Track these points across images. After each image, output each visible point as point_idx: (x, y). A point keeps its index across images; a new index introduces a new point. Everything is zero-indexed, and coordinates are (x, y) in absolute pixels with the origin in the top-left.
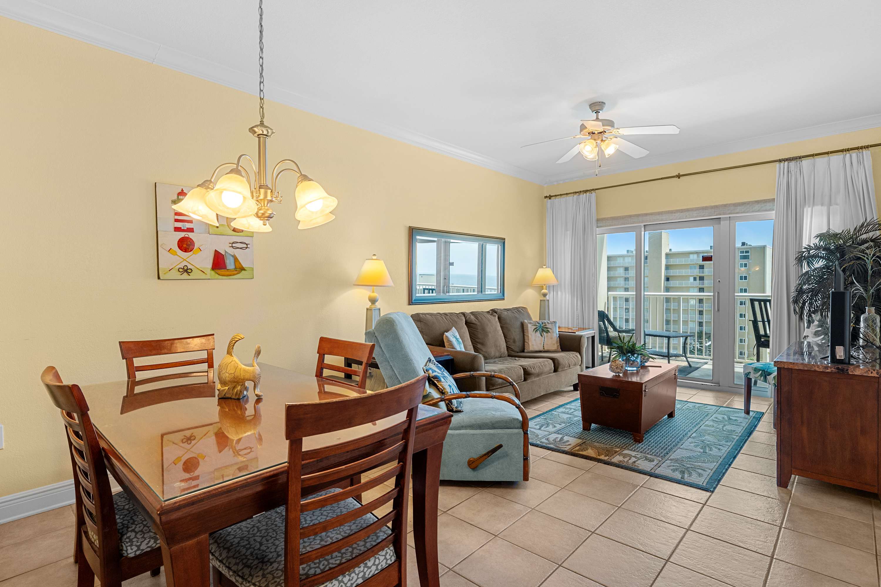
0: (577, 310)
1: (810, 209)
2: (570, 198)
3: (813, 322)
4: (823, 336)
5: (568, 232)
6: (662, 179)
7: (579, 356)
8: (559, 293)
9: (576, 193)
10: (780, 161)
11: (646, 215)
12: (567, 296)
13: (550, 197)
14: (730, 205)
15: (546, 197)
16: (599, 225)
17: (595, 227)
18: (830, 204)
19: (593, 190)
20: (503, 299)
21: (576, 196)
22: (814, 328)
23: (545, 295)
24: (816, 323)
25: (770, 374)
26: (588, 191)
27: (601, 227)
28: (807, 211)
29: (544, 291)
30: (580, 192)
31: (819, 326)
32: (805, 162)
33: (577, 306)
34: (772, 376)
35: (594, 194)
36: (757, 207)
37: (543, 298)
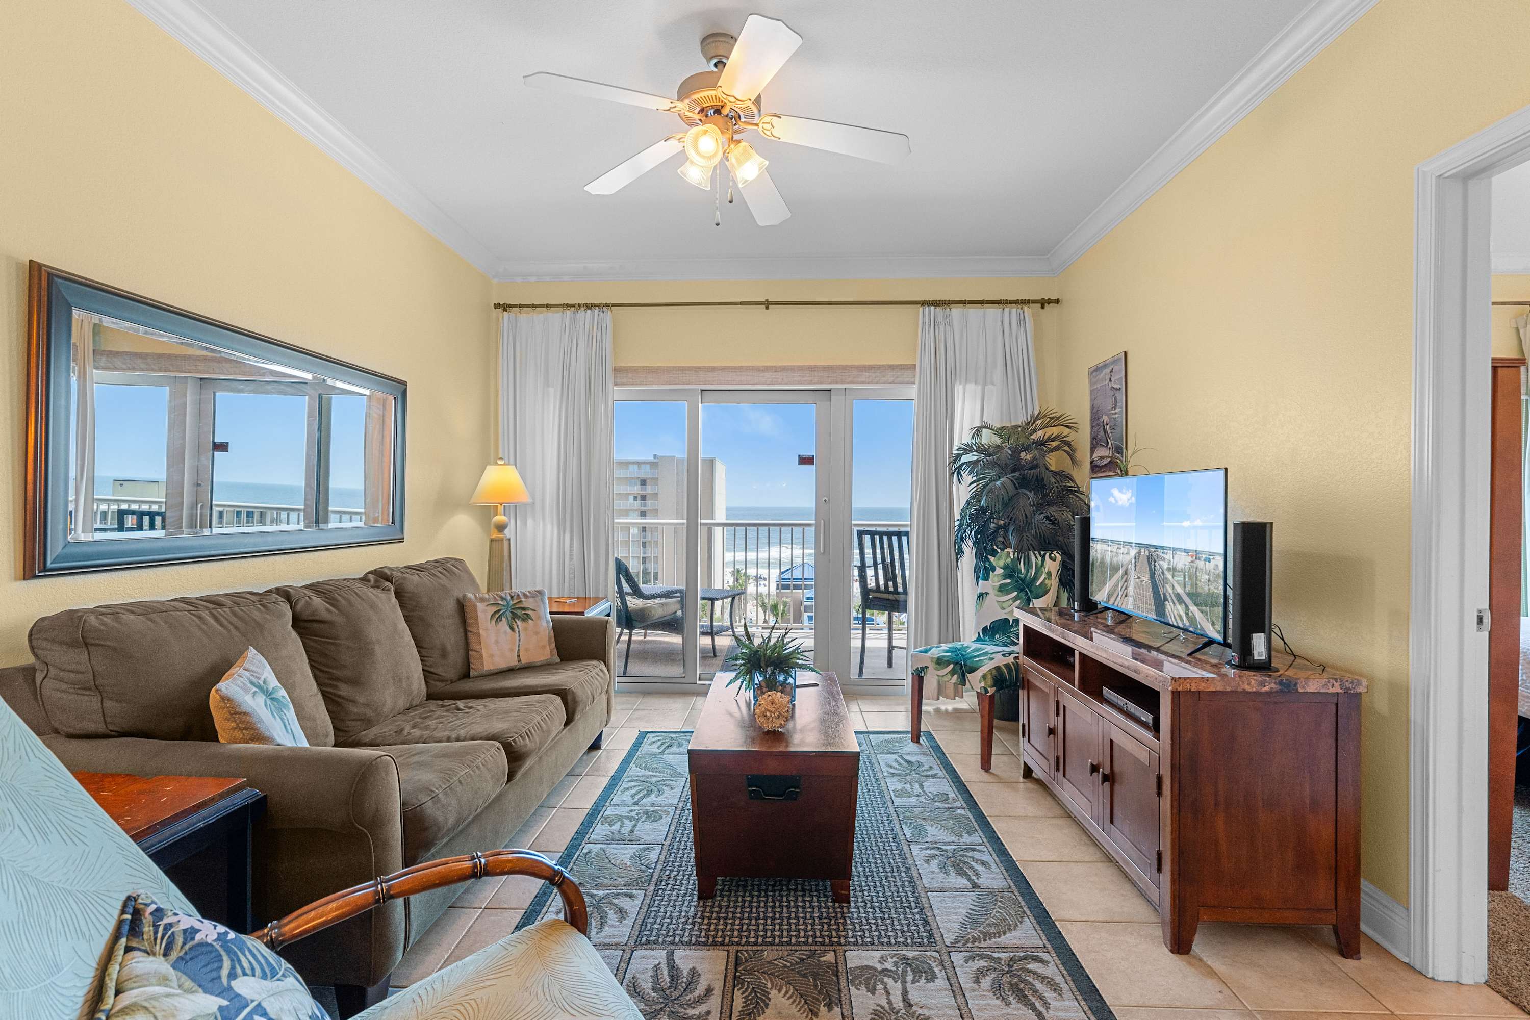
0: (571, 559)
1: (961, 387)
2: (555, 317)
3: (994, 569)
4: (1016, 593)
5: (551, 390)
6: (741, 304)
7: (603, 666)
8: (530, 522)
9: (569, 306)
10: (923, 303)
11: (713, 369)
12: (549, 527)
13: (506, 307)
14: (852, 367)
15: (497, 306)
16: (618, 380)
17: (610, 384)
18: (985, 384)
19: (607, 305)
20: (402, 540)
21: (569, 313)
22: (996, 579)
23: (501, 528)
24: (999, 571)
25: (972, 670)
26: (595, 306)
27: (623, 384)
28: (959, 389)
29: (500, 518)
30: (579, 305)
31: (1006, 576)
32: (956, 311)
33: (571, 551)
34: (979, 673)
35: (608, 314)
36: (890, 375)
37: (495, 535)
